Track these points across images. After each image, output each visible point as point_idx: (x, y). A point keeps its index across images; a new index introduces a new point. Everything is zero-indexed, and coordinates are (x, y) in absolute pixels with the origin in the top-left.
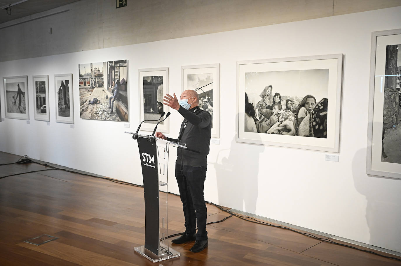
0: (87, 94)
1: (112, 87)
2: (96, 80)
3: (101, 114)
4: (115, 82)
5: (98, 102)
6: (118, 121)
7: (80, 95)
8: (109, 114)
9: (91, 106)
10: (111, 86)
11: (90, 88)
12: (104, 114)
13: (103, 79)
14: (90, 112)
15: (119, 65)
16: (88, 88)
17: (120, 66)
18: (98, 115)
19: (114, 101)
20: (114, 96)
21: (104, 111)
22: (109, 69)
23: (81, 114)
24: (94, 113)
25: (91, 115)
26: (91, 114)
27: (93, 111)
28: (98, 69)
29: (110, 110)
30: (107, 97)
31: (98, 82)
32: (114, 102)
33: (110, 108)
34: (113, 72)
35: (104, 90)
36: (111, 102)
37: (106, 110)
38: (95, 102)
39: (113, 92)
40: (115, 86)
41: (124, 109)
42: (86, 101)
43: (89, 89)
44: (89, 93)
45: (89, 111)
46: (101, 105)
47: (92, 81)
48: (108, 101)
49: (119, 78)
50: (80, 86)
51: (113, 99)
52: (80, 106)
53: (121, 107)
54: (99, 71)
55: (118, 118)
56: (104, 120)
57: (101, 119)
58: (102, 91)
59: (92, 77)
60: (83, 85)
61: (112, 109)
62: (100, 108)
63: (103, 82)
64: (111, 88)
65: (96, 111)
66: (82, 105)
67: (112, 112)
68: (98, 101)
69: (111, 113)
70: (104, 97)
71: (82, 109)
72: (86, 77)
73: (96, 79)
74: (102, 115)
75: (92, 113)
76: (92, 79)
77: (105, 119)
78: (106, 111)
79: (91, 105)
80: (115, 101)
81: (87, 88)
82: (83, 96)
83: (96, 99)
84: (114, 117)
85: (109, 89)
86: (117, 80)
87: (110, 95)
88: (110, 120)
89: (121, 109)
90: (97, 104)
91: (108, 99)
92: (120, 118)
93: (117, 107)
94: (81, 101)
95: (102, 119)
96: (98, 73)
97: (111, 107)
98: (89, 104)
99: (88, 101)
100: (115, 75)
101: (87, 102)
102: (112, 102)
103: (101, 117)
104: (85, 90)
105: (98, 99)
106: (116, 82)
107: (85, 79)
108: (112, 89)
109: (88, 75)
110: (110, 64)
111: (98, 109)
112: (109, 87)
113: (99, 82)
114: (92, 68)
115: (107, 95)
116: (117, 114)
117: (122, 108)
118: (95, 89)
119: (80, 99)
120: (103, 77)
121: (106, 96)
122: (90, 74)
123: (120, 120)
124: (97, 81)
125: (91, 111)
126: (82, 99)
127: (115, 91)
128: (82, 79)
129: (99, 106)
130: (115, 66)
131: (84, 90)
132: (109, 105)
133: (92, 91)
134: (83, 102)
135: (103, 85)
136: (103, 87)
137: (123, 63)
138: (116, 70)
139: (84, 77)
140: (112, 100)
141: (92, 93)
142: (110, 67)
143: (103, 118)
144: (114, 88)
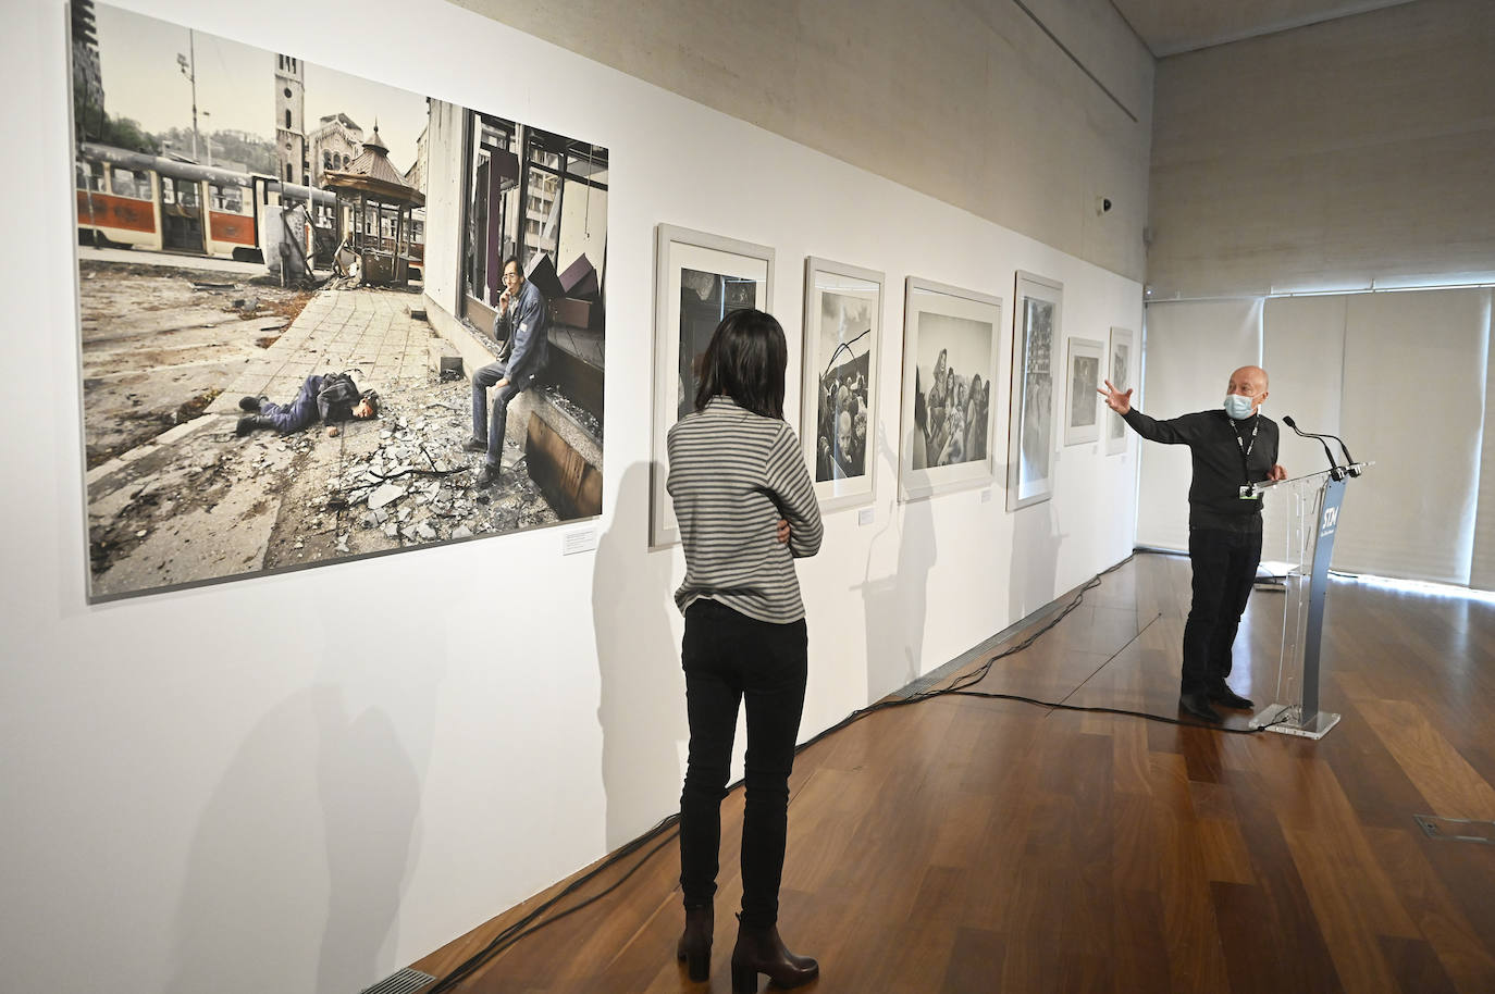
0: (225, 333)
1: (495, 301)
2: (337, 222)
3: (394, 504)
4: (519, 271)
5: (360, 409)
6: (539, 521)
7: (87, 345)
8: (466, 489)
9: (276, 451)
10: (487, 290)
11: (257, 282)
12: (420, 499)
13: (416, 226)
14: (259, 508)
15: (555, 165)
16: (235, 277)
17: (563, 174)
18: (364, 517)
19: (508, 396)
20: (512, 362)
21: (421, 474)
22: (482, 169)
23: (105, 550)
24: (317, 509)
25: (277, 528)
26: (266, 521)
27: (297, 491)
28: (367, 136)
29: (479, 463)
30: (452, 370)
31: (360, 241)
32: (514, 405)
33: (476, 446)
34: (513, 196)
35: (421, 316)
36: (490, 406)
37: (441, 467)
38: (324, 412)
39: (505, 331)
40: (519, 294)
41: (581, 445)
42: (192, 410)
43: (250, 294)
44: (253, 329)
45: (244, 493)
46: (396, 429)
47: (292, 220)
48: (462, 395)
49: (551, 246)
50: (85, 238)
51: (503, 382)
52: (94, 458)
53: (562, 433)
54: (379, 151)
55: (541, 503)
56: (420, 547)
57: (395, 544)
58: (406, 319)
59: (296, 186)
60: (155, 238)
61: (497, 453)
62: (378, 459)
63: (419, 252)
64: (486, 302)
65: (335, 483)
66: (118, 451)
67: (493, 474)
68: (355, 397)
69: (483, 485)
70: (420, 364)
71: (131, 489)
72: (207, 168)
73: (337, 210)
74: (403, 511)
75: (290, 508)
76: (290, 200)
77: (431, 533)
78: (437, 475)
79: (266, 437)
80: (519, 395)
81: (209, 274)
82: (155, 358)
83: (340, 385)
84: (507, 504)
85: (472, 311)
86: (539, 257)
87: (479, 355)
88: (478, 533)
89: (560, 446)
90: (349, 429)
91: (459, 385)
92: (553, 505)
93: (536, 435)
94: (113, 403)
95: (402, 544)
96: (365, 165)
97: (488, 440)
98: (245, 429)
99: (229, 401)
100: (523, 223)
101: (223, 414)
102: (496, 402)
103: (392, 529)
104: (186, 296)
105: (362, 387)
106: (527, 272)
107: (185, 181)
108: (499, 311)
109: (233, 148)
110: (485, 134)
111: (353, 471)
112: (470, 295)
113: (378, 242)
114: (291, 104)
115: (451, 354)
116: (531, 483)
117: (569, 439)
118: (323, 299)
119: (90, 386)
120: (416, 214)
121: (443, 360)
122: (268, 148)
123: (550, 516)
124: (348, 227)
125: (274, 491)
126: (139, 389)
127: (523, 327)
128: (139, 176)
129: (363, 438)
130: (527, 164)
131: (180, 291)
132: (470, 423)
133: (290, 313)
134: (133, 417)
135: (417, 275)
136: (418, 290)
137: (587, 159)
138: (531, 190)
139: (163, 160)
140: (494, 393)
141: (285, 328)
142: (488, 154)
143: (408, 532)
144: (512, 309)
